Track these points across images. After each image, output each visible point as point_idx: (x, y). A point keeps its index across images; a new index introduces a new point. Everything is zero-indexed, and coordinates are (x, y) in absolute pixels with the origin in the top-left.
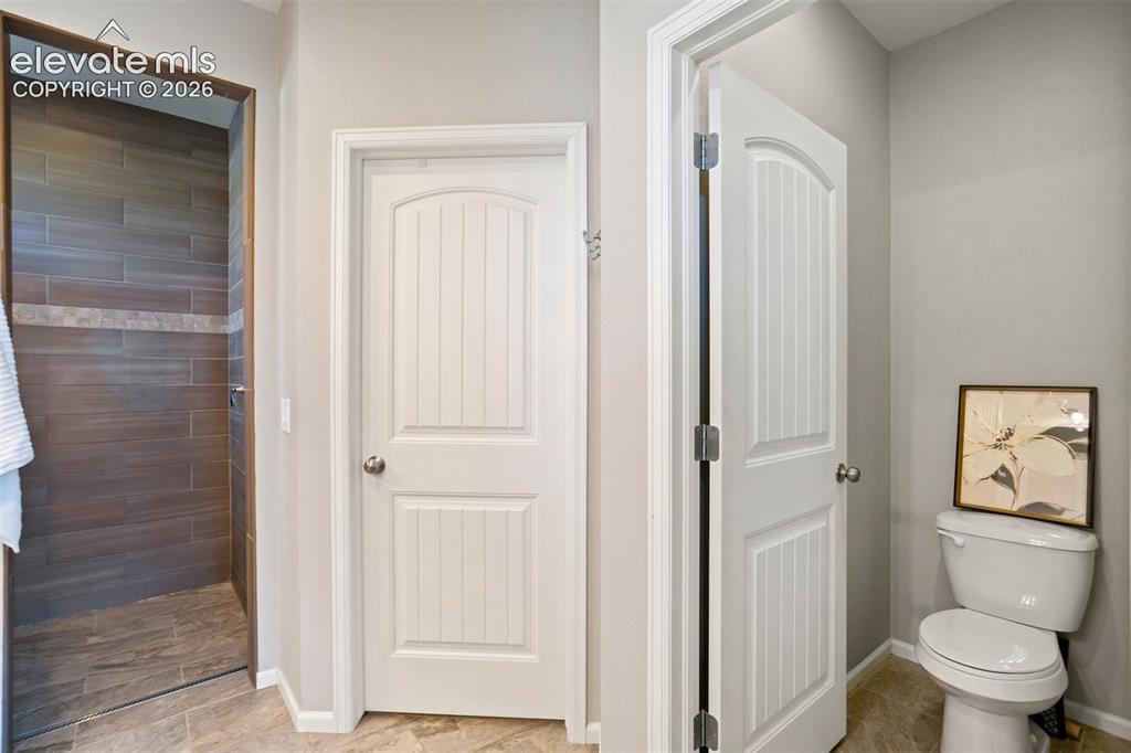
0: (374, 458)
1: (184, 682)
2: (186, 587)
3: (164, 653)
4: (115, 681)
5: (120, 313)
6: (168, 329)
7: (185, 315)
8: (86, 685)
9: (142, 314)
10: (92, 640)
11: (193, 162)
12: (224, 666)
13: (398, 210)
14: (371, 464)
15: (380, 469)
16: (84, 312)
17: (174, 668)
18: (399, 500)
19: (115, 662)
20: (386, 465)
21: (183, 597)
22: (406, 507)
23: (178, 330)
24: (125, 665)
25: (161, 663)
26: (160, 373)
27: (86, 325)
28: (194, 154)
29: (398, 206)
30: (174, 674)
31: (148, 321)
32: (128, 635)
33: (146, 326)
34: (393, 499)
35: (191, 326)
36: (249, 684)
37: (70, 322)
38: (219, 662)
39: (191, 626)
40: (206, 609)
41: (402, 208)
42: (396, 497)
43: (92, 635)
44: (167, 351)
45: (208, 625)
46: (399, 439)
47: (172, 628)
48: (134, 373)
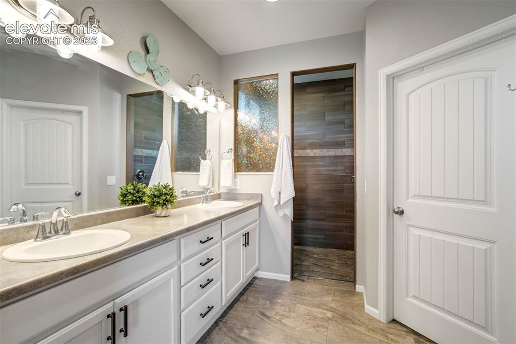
0: (398, 208)
1: (334, 278)
2: (343, 249)
3: (331, 267)
4: (318, 270)
5: (324, 150)
6: (338, 155)
7: (343, 149)
8: (311, 267)
9: (330, 150)
10: (315, 256)
11: (345, 93)
12: (348, 279)
13: (410, 95)
14: (396, 210)
15: (402, 213)
16: (315, 151)
17: (333, 273)
18: (411, 229)
19: (319, 264)
20: (405, 212)
21: (341, 252)
22: (414, 232)
23: (341, 155)
24: (320, 266)
25: (329, 269)
26: (335, 170)
27: (315, 155)
28: (346, 90)
29: (410, 94)
30: (333, 274)
31: (332, 152)
32: (324, 258)
33: (331, 154)
34: (408, 228)
35: (345, 153)
36: (353, 288)
37: (312, 154)
38: (347, 277)
39: (341, 262)
40: (347, 258)
41: (411, 94)
42: (409, 227)
43: (315, 254)
44: (337, 162)
45: (346, 263)
46: (411, 200)
47: (335, 260)
48: (327, 170)
